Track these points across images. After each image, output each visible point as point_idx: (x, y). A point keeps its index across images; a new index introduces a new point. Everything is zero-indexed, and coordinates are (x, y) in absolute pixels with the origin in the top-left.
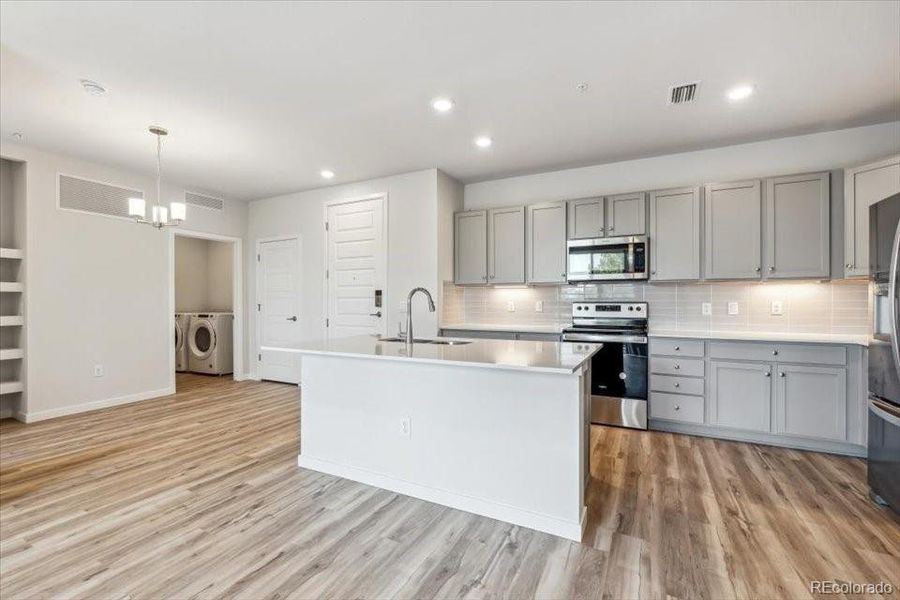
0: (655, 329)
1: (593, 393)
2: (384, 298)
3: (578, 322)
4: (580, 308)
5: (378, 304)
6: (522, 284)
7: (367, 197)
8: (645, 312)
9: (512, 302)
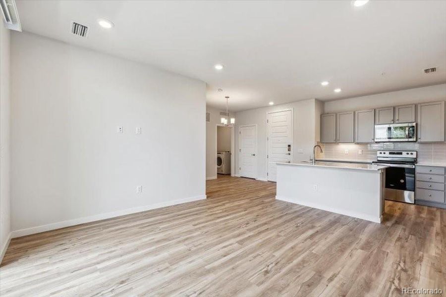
0: (421, 162)
1: (386, 187)
2: (292, 148)
3: (379, 159)
4: (381, 153)
5: (289, 150)
6: (352, 143)
7: (284, 110)
8: (415, 155)
9: (347, 150)
